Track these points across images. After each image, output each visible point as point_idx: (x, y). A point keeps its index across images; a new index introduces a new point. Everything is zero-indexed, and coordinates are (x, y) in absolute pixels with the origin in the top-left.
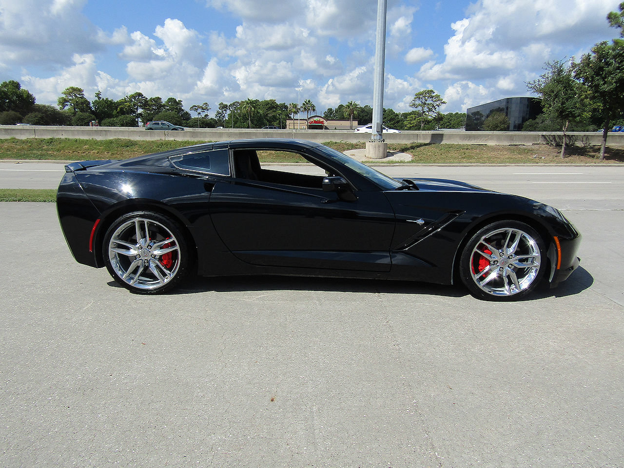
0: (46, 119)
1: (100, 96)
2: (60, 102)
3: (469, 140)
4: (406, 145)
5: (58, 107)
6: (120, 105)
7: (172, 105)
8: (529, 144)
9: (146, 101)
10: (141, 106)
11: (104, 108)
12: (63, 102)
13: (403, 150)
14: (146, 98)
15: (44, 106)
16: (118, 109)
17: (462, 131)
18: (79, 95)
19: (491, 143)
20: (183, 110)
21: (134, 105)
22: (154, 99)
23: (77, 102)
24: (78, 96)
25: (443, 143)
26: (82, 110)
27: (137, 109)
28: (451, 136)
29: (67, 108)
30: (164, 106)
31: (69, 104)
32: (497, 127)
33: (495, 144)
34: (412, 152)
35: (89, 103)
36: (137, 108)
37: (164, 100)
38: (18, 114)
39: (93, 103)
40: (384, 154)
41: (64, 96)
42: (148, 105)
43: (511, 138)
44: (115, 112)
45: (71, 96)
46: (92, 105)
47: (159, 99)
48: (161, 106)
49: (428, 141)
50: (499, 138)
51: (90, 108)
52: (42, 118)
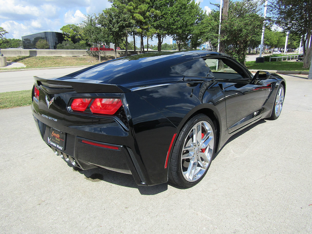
3: (51, 54)
4: (15, 57)
8: (81, 56)
13: (16, 61)
17: (21, 49)
19: (64, 55)
25: (38, 55)
28: (41, 52)
32: (44, 47)
33: (65, 56)
34: (22, 62)
40: (5, 64)
43: (72, 53)
49: (28, 55)
50: (67, 53)
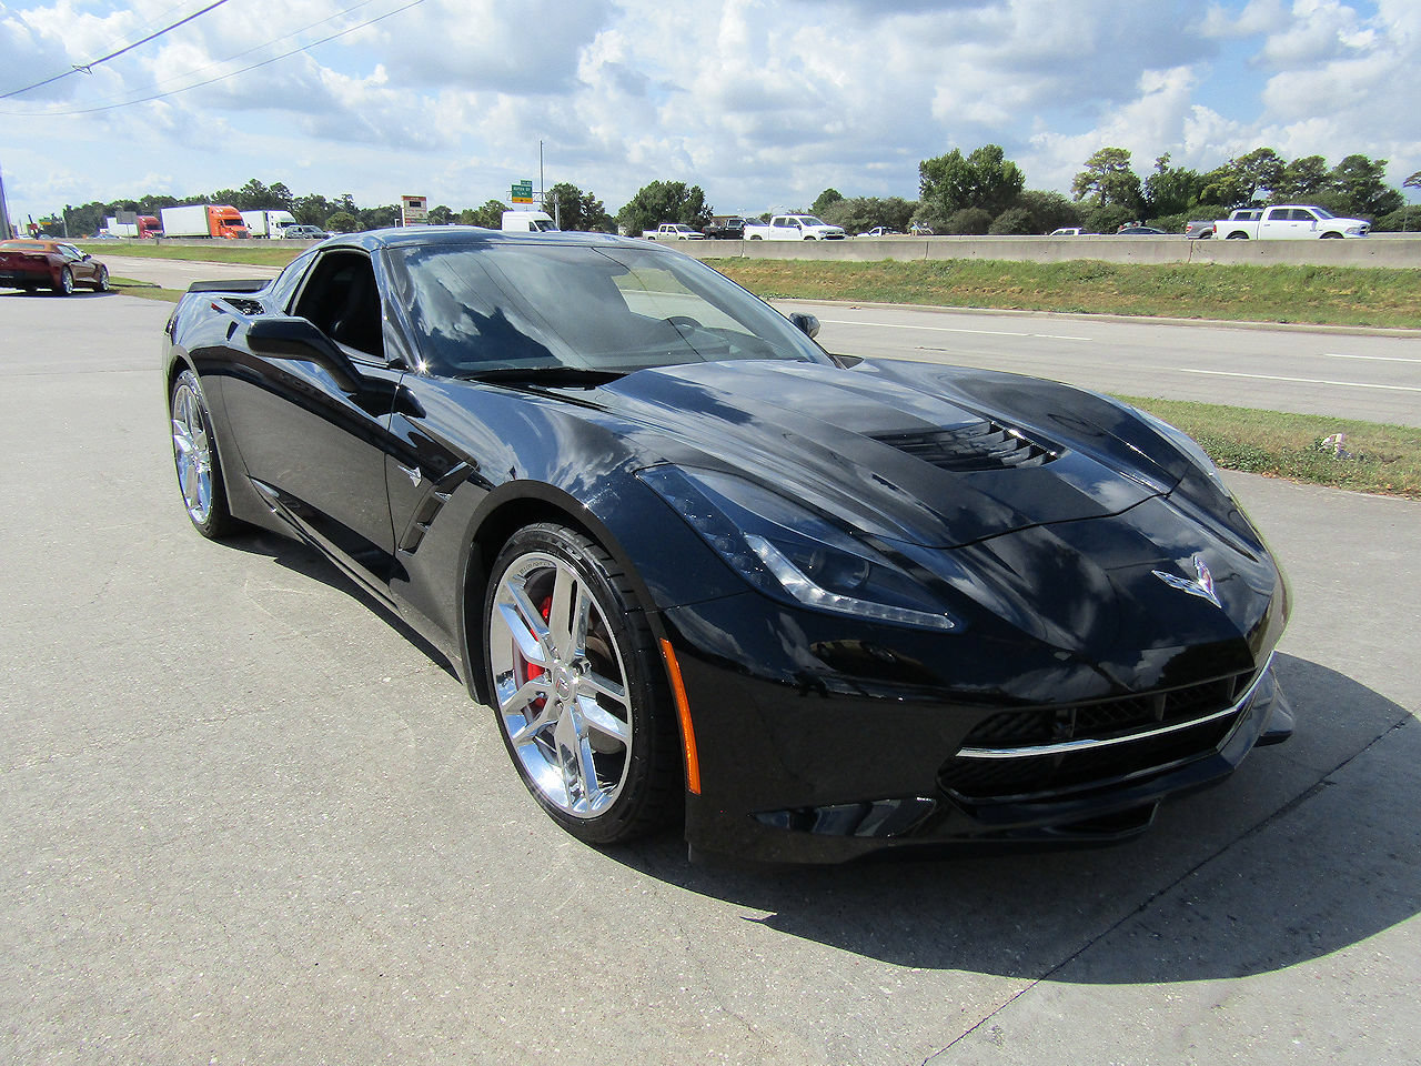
0: (1033, 221)
1: (1167, 164)
2: (1076, 185)
5: (1069, 196)
6: (1211, 182)
7: (1351, 175)
9: (1279, 170)
10: (1263, 182)
11: (1169, 193)
12: (1083, 184)
14: (1282, 162)
15: (1042, 195)
16: (1204, 192)
18: (1119, 165)
20: (1382, 187)
21: (1246, 182)
22: (1302, 164)
23: (1111, 182)
24: (1118, 168)
26: (1120, 199)
27: (1251, 191)
29: (1088, 196)
30: (1330, 177)
31: (1093, 186)
35: (1137, 183)
36: (1253, 187)
37: (1332, 163)
38: (985, 213)
39: (1147, 182)
41: (1087, 170)
42: (1283, 178)
44: (1192, 200)
45: (1102, 169)
46: (1143, 186)
47: (1317, 161)
48: (1320, 179)
51: (1138, 194)
52: (1026, 219)
